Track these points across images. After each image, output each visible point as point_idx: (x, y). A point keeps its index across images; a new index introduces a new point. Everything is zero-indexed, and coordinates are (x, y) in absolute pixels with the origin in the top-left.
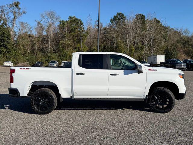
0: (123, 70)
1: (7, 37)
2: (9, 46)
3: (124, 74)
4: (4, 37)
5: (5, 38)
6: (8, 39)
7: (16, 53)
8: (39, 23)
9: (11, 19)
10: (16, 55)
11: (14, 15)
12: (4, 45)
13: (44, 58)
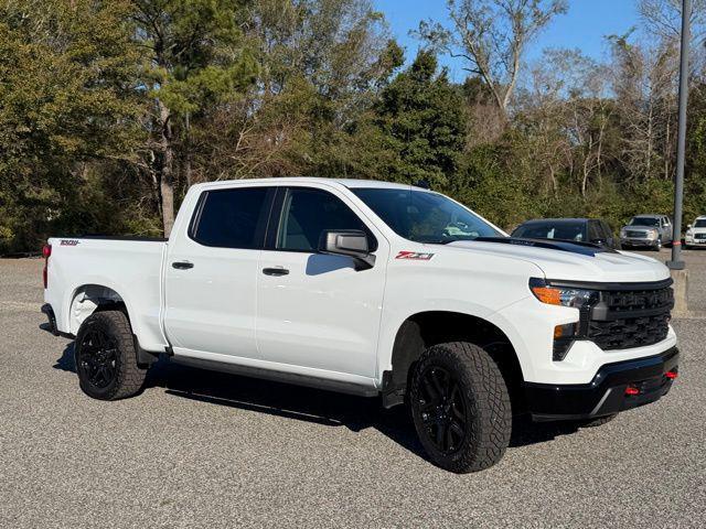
0: (309, 255)
1: (451, 127)
2: (460, 159)
3: (307, 273)
4: (442, 125)
5: (446, 130)
6: (455, 133)
7: (500, 186)
8: (622, 43)
9: (505, 47)
10: (500, 197)
11: (519, 30)
12: (440, 156)
13: (618, 204)
